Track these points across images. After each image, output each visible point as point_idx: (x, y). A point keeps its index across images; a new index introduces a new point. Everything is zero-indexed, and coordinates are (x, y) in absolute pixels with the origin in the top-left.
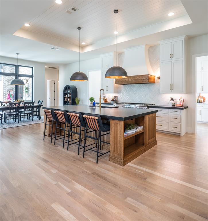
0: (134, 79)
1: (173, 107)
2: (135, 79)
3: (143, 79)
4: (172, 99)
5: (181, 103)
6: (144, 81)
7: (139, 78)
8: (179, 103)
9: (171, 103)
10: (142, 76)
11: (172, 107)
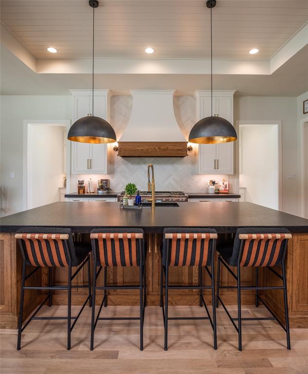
0: (160, 148)
1: (217, 195)
2: (162, 148)
3: (178, 150)
4: (214, 183)
5: (226, 187)
6: (180, 152)
7: (171, 147)
8: (223, 189)
9: (212, 189)
10: (176, 144)
11: (215, 195)
